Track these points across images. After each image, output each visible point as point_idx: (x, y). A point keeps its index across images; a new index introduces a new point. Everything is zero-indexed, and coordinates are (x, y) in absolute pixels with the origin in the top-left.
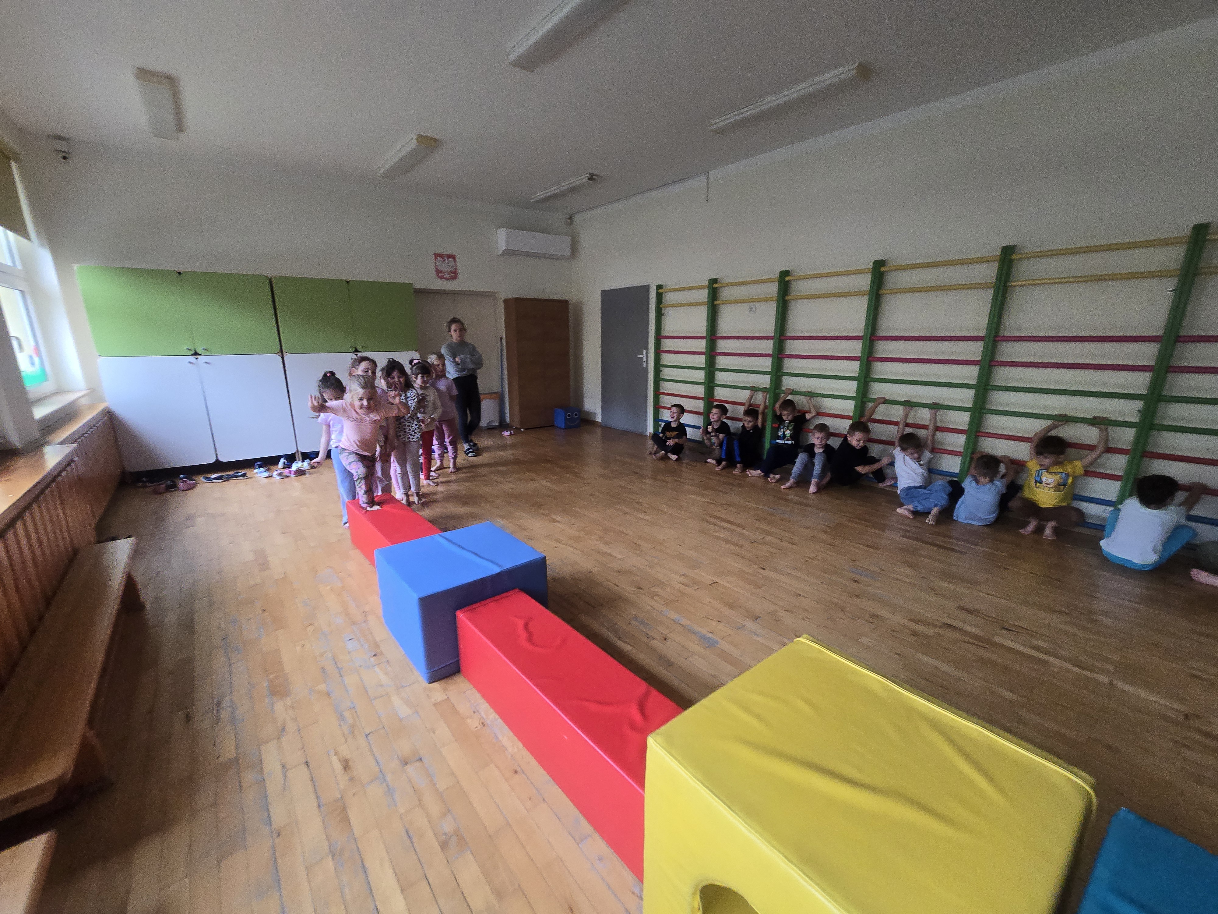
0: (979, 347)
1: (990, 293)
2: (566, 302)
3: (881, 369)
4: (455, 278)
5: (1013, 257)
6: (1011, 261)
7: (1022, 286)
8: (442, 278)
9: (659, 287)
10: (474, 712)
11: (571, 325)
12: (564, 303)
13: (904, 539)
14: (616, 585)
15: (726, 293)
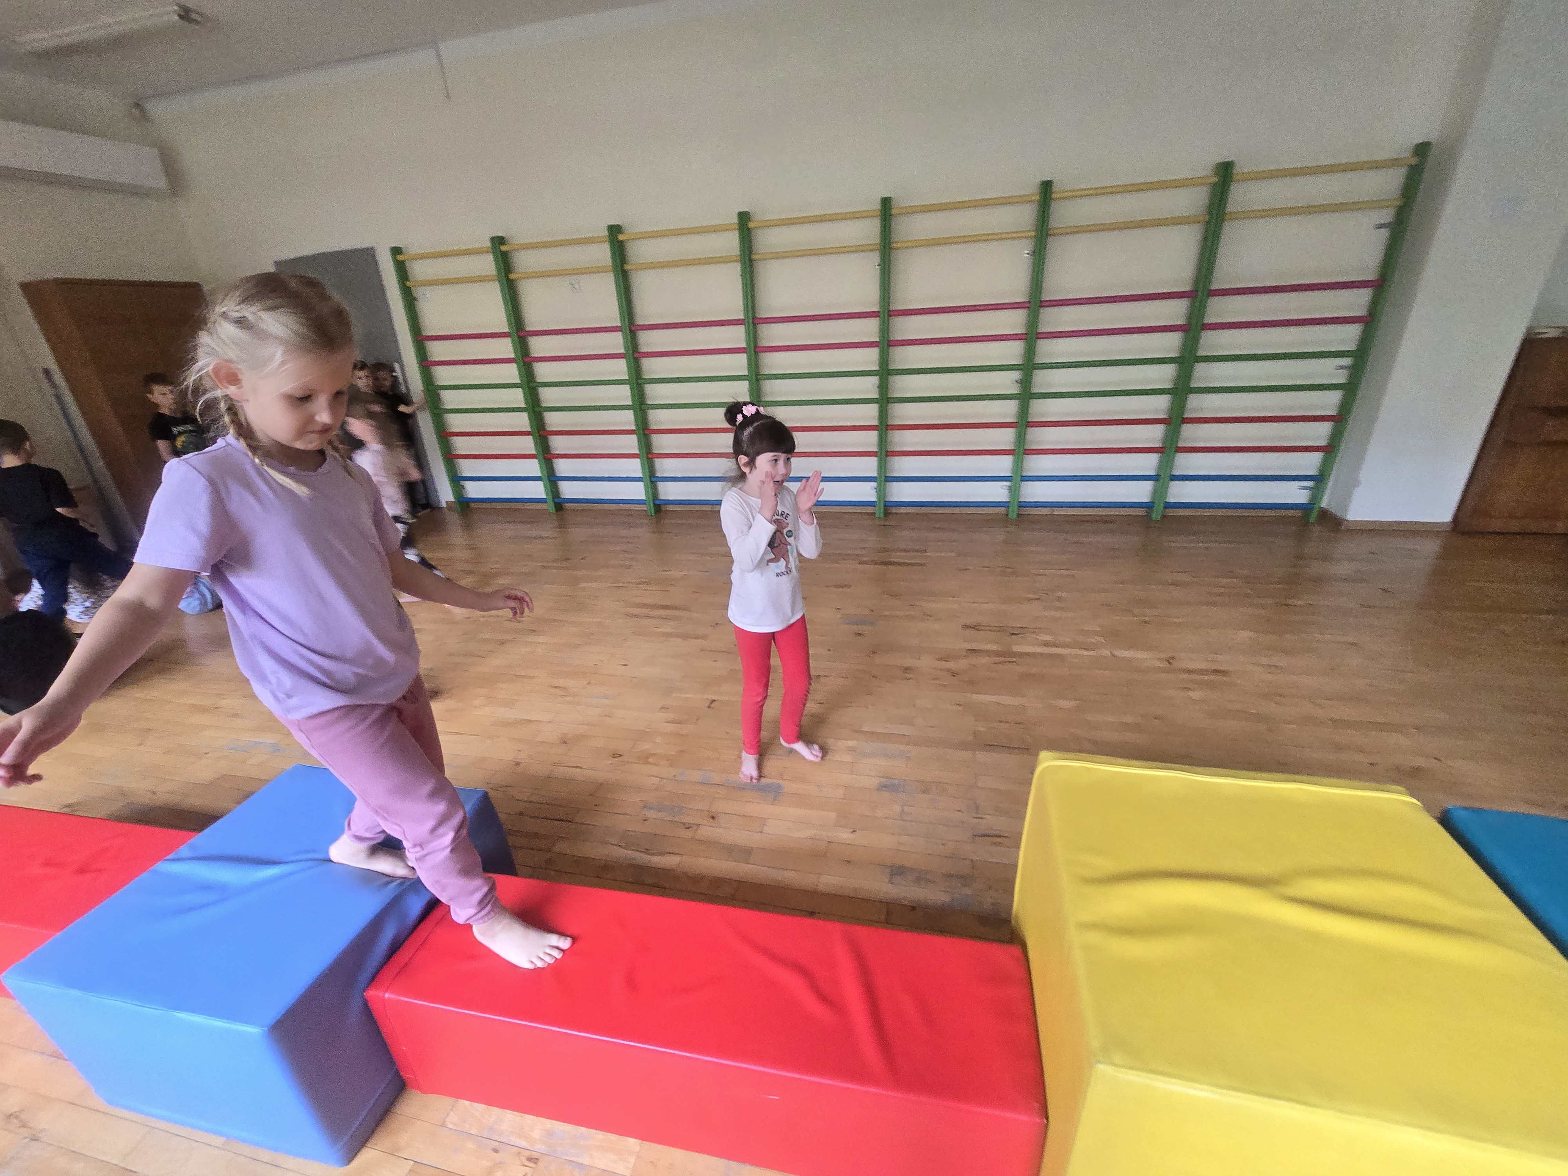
0: (875, 324)
3: (772, 362)
5: (891, 212)
7: (902, 248)
9: (396, 251)
13: (860, 567)
14: (577, 767)
15: (524, 261)
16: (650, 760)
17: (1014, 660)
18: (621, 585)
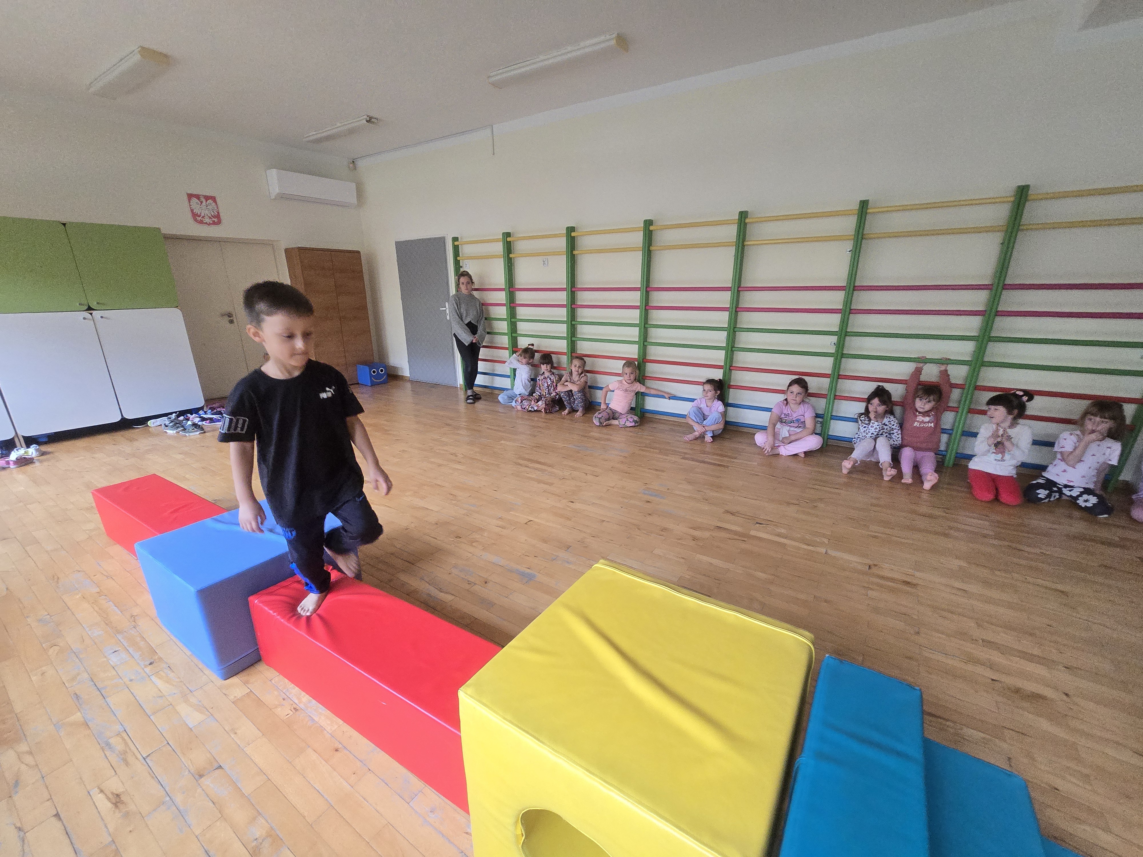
0: (728, 295)
1: (731, 251)
2: (358, 252)
3: (657, 317)
4: (219, 222)
5: (747, 221)
6: (745, 224)
7: (754, 245)
8: (201, 222)
9: (455, 239)
10: (284, 699)
11: (366, 277)
12: (356, 254)
13: (683, 461)
14: (435, 538)
15: (520, 246)
16: (474, 544)
17: (746, 539)
18: (524, 446)
